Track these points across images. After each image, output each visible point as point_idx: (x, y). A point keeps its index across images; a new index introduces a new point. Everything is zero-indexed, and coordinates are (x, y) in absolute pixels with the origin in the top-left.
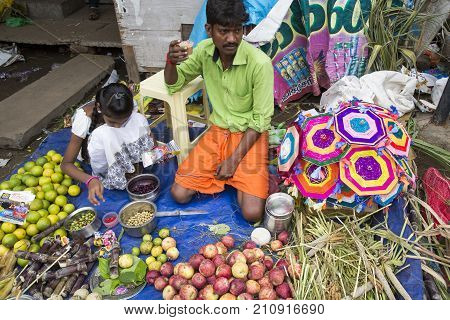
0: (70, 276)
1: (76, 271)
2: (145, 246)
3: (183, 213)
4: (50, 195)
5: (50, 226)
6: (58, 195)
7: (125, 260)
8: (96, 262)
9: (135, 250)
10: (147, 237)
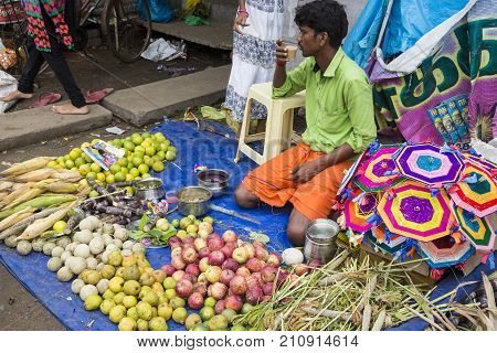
0: (116, 215)
1: (122, 214)
2: (184, 221)
3: (237, 215)
4: (137, 160)
5: (124, 181)
6: (144, 163)
7: (162, 223)
8: (140, 217)
9: (175, 222)
10: (191, 217)
